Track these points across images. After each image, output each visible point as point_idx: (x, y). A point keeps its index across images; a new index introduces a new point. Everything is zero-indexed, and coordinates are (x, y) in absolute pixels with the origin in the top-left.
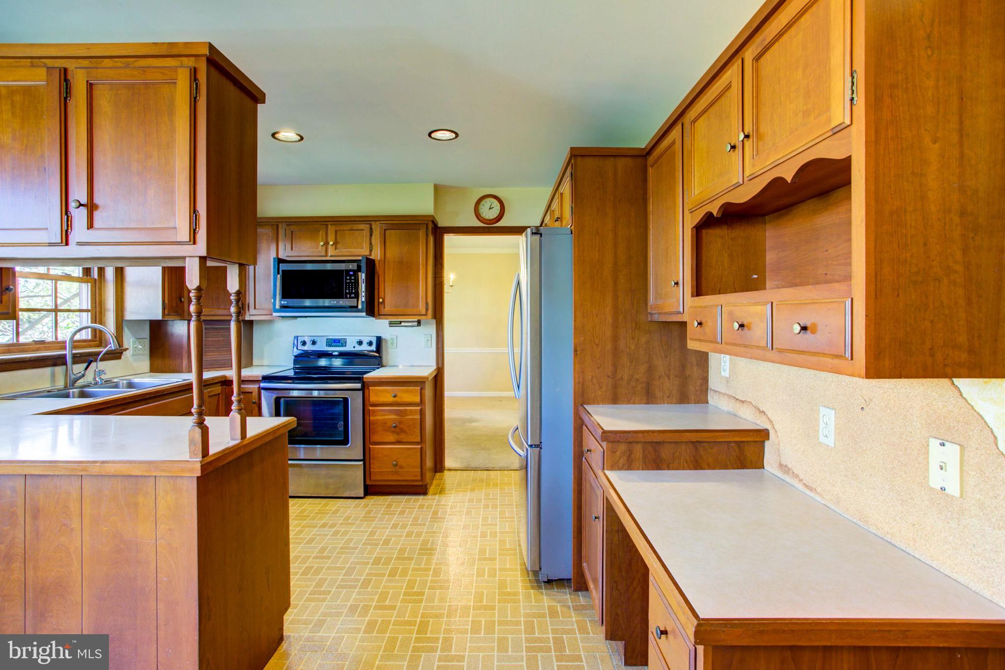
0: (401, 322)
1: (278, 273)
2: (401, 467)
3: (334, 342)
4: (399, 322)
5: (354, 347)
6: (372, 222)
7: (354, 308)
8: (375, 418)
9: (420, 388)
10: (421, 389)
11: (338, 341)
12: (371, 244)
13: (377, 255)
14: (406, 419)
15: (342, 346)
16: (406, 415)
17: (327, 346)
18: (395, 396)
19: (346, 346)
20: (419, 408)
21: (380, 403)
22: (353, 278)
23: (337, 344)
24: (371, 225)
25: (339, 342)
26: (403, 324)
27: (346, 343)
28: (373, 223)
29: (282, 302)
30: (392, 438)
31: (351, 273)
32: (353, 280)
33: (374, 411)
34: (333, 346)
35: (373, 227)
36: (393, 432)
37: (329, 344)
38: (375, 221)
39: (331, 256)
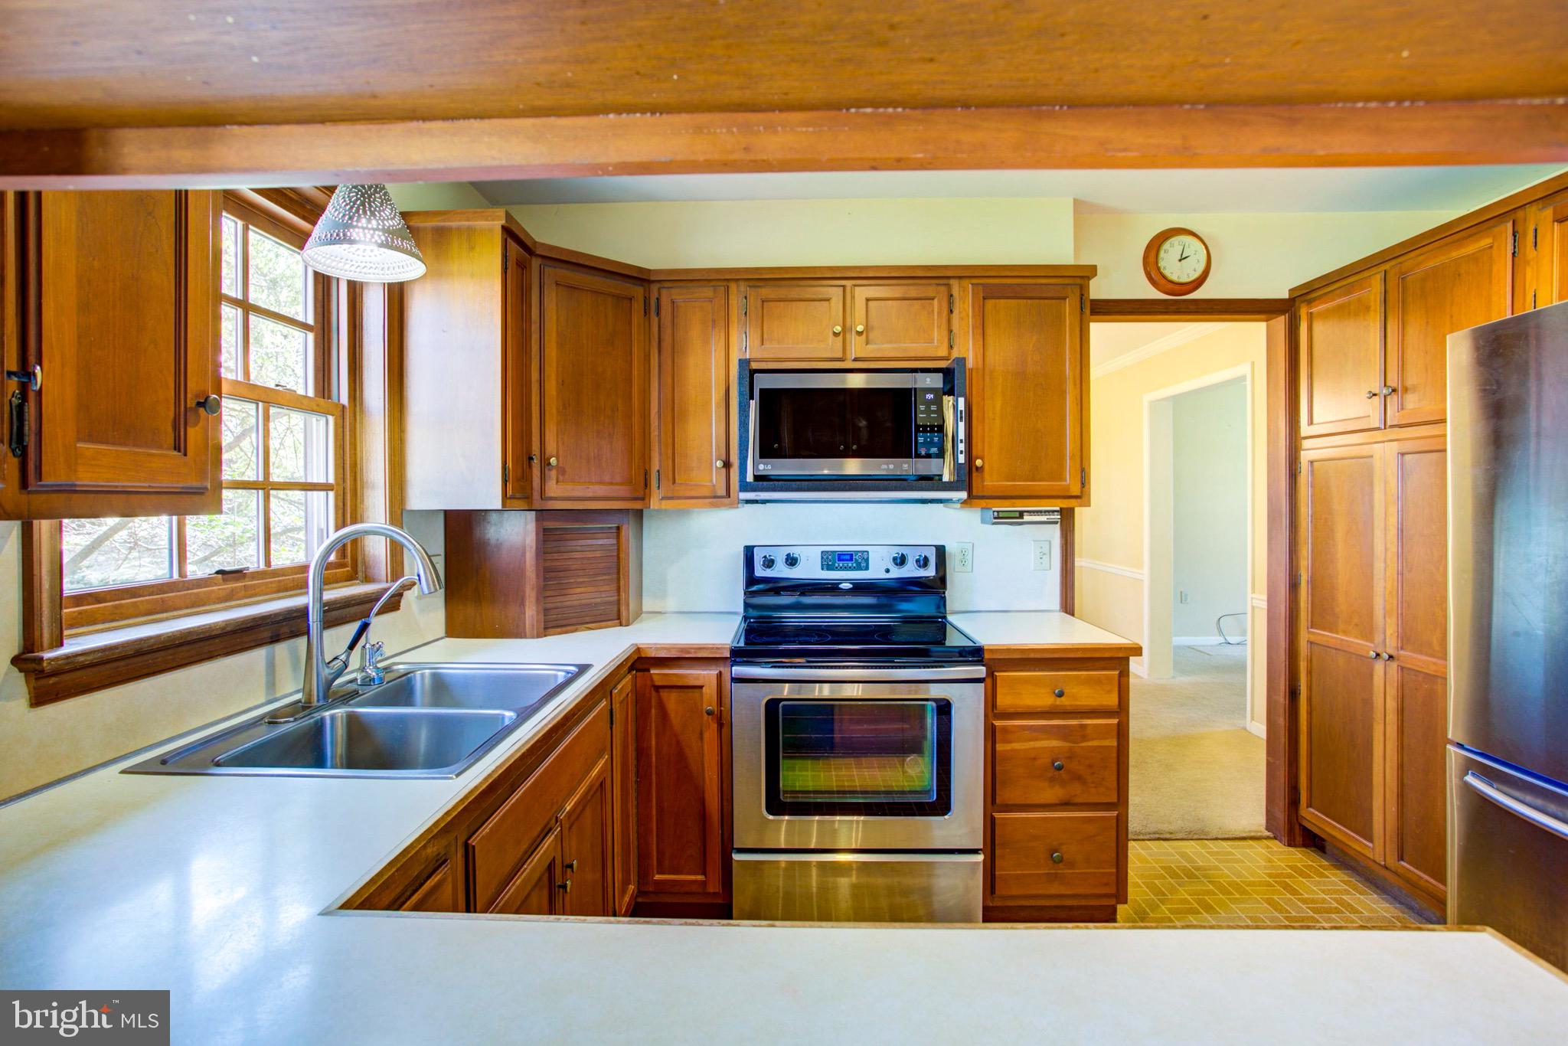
0: (1021, 514)
1: (752, 398)
2: (1072, 865)
3: (840, 560)
4: (1017, 515)
5: (888, 571)
6: (952, 282)
7: (930, 481)
8: (1008, 747)
9: (1117, 672)
10: (1120, 675)
11: (848, 557)
12: (950, 331)
13: (967, 349)
14: (1082, 747)
15: (859, 568)
16: (1084, 738)
17: (822, 569)
18: (1061, 695)
19: (867, 568)
20: (1115, 721)
21: (1020, 710)
22: (934, 408)
23: (845, 564)
24: (948, 285)
25: (851, 559)
26: (1027, 518)
27: (867, 561)
28: (954, 283)
29: (761, 467)
30: (1050, 794)
31: (930, 396)
32: (934, 412)
33: (1005, 729)
34: (836, 569)
35: (955, 291)
36: (1052, 780)
37: (828, 565)
38: (960, 278)
39: (856, 360)
